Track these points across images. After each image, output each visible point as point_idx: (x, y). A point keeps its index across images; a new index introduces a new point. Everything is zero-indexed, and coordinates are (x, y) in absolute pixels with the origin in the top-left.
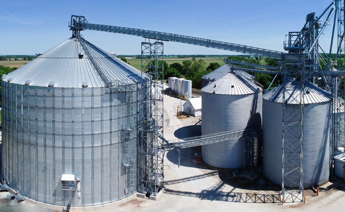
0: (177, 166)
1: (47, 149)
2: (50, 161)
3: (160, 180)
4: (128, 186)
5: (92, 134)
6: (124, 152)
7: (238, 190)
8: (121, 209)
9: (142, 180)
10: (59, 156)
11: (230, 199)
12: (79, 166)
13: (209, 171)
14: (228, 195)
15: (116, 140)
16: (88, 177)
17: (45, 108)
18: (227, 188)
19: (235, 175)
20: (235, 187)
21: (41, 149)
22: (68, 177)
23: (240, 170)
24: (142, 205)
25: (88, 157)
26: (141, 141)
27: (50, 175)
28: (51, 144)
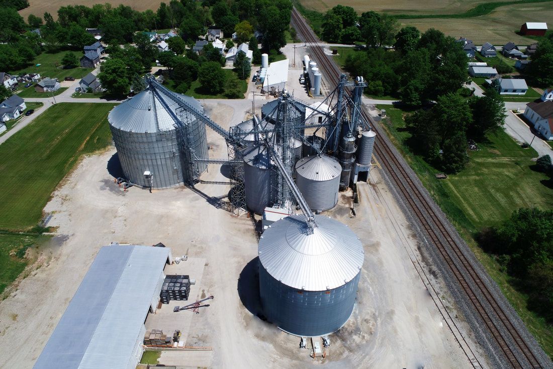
2: (138, 165)
4: (179, 178)
5: (164, 152)
6: (173, 162)
8: (174, 191)
10: (142, 163)
12: (151, 167)
15: (167, 156)
21: (133, 159)
22: (147, 173)
24: (184, 190)
25: (155, 164)
27: (140, 172)
28: (137, 157)
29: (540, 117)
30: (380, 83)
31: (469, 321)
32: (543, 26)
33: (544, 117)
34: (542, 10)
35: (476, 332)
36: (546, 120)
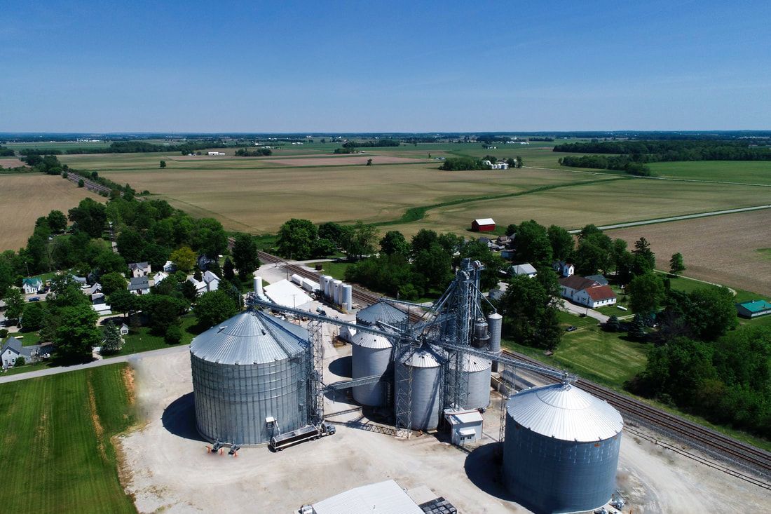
0: (332, 401)
1: (255, 403)
2: (257, 411)
3: (322, 414)
4: (302, 420)
6: (299, 396)
7: (371, 423)
9: (311, 414)
10: (263, 406)
11: (365, 428)
12: (275, 410)
13: (357, 407)
14: (364, 425)
15: (295, 389)
16: (281, 416)
17: (252, 377)
18: (365, 420)
19: (374, 412)
20: (370, 420)
21: (250, 405)
22: (270, 419)
23: (378, 408)
25: (280, 403)
26: (309, 387)
27: (257, 421)
28: (257, 399)
29: (574, 290)
30: (411, 286)
31: (696, 448)
32: (490, 221)
33: (579, 289)
34: (465, 211)
35: (707, 452)
36: (582, 291)
